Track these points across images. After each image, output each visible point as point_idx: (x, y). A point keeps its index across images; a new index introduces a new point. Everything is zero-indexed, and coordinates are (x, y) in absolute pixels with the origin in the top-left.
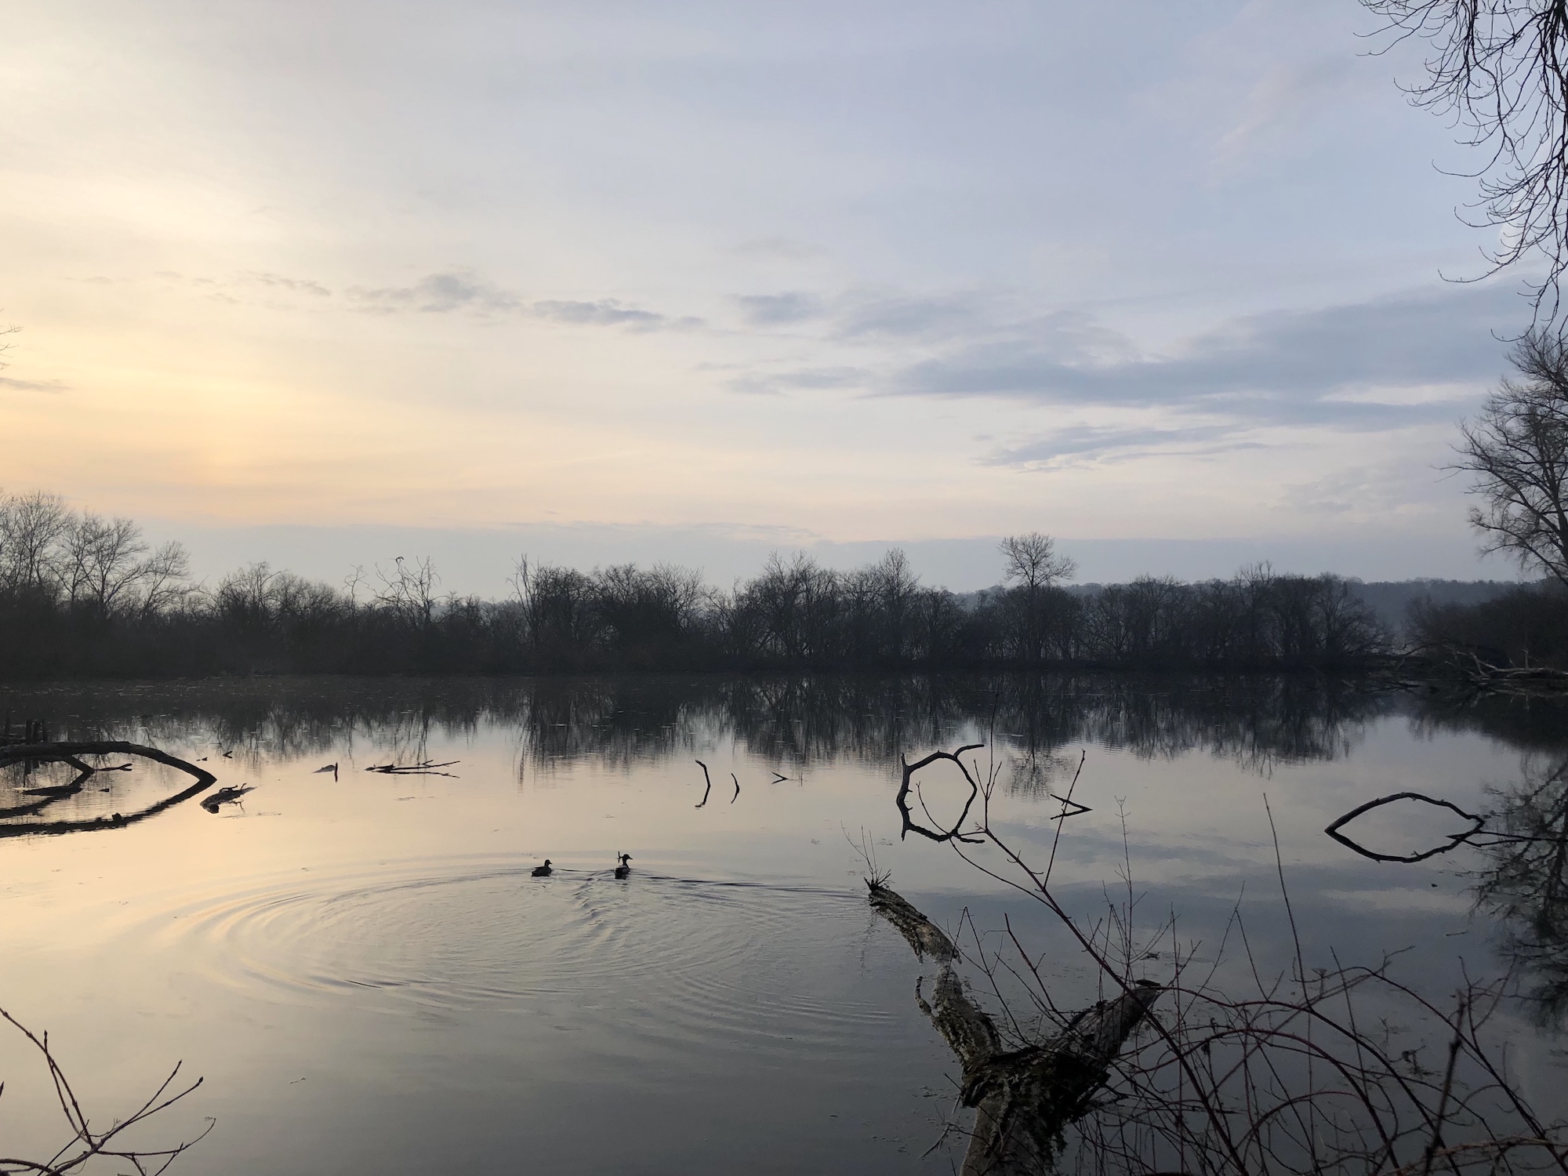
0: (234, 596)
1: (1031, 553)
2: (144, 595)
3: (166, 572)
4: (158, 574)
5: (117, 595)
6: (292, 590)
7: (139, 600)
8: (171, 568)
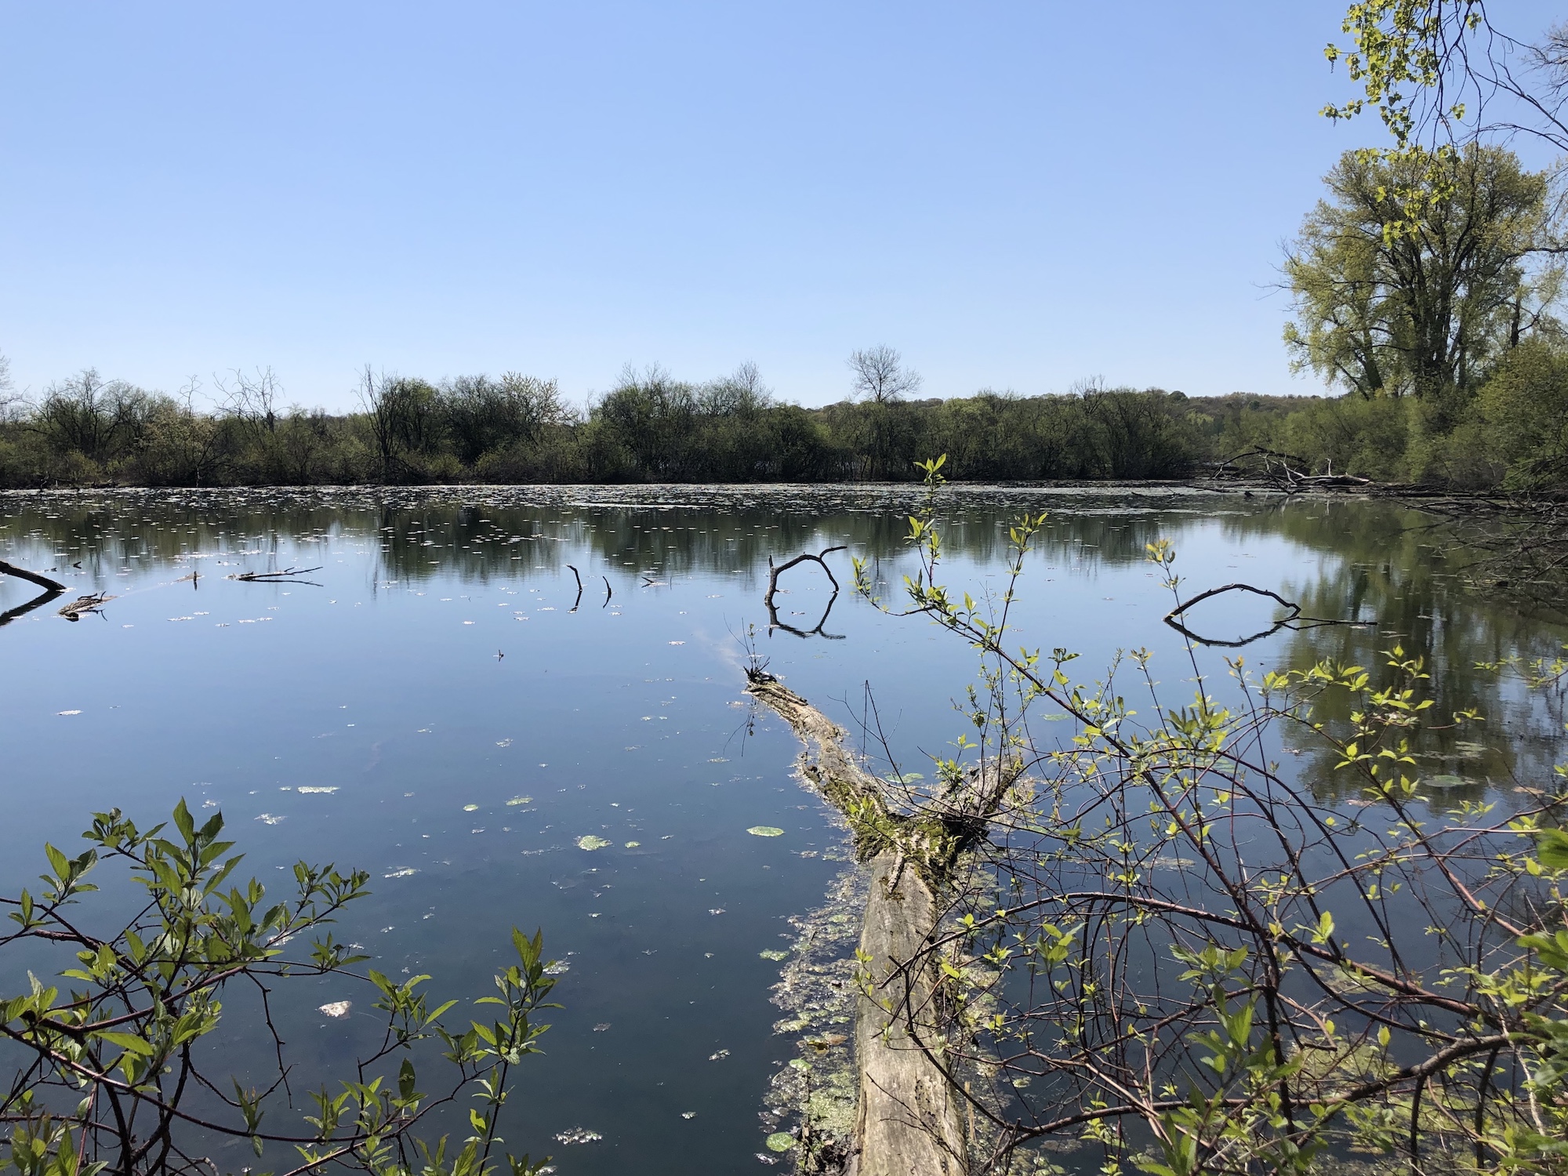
0: (62, 407)
1: (879, 368)
6: (127, 401)
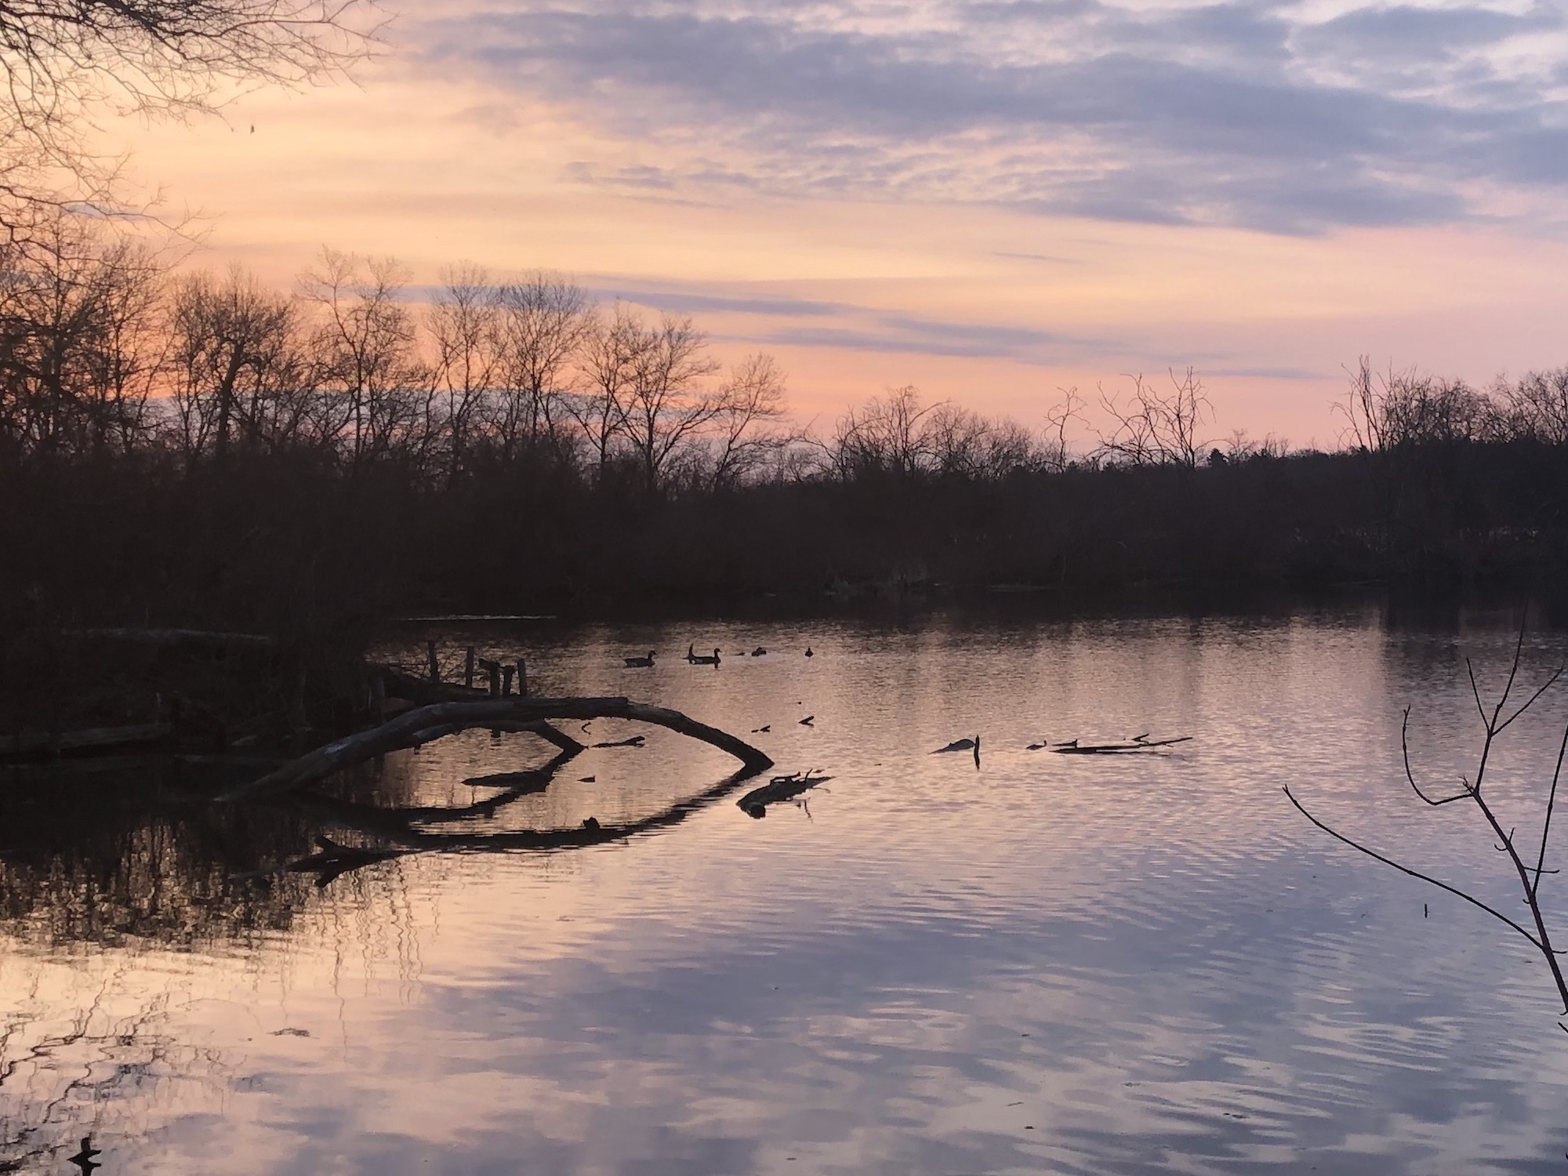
0: (863, 448)
2: (717, 451)
3: (752, 410)
4: (738, 412)
5: (672, 453)
6: (959, 436)
7: (707, 457)
8: (758, 402)
